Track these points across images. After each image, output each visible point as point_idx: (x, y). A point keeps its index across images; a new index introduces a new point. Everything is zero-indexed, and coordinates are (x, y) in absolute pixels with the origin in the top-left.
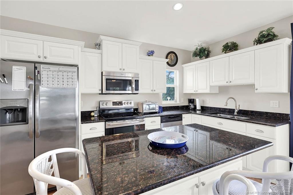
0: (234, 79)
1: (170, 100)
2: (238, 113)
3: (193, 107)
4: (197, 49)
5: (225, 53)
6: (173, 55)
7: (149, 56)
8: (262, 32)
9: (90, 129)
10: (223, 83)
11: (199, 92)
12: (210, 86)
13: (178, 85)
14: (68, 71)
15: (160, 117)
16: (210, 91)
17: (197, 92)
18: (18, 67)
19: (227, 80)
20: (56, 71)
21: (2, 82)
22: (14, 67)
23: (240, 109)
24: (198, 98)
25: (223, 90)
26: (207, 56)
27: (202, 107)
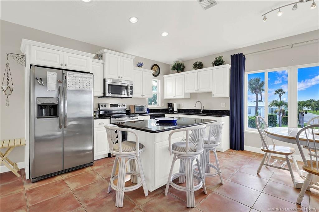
0: (200, 88)
1: (154, 104)
2: (202, 112)
3: (171, 110)
4: (175, 64)
5: (195, 69)
6: (156, 67)
7: (139, 67)
8: (216, 58)
9: (99, 124)
10: (194, 91)
11: (177, 97)
12: (185, 93)
13: (160, 92)
14: (83, 77)
15: (149, 116)
16: (185, 97)
17: (175, 98)
18: (51, 73)
19: (196, 89)
20: (78, 77)
21: (39, 84)
22: (48, 73)
23: (204, 109)
24: (175, 102)
25: (193, 96)
26: (182, 70)
27: (178, 110)
